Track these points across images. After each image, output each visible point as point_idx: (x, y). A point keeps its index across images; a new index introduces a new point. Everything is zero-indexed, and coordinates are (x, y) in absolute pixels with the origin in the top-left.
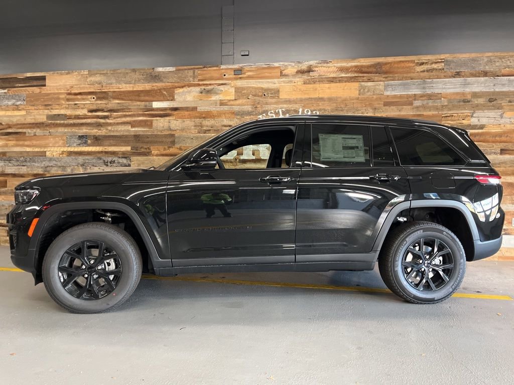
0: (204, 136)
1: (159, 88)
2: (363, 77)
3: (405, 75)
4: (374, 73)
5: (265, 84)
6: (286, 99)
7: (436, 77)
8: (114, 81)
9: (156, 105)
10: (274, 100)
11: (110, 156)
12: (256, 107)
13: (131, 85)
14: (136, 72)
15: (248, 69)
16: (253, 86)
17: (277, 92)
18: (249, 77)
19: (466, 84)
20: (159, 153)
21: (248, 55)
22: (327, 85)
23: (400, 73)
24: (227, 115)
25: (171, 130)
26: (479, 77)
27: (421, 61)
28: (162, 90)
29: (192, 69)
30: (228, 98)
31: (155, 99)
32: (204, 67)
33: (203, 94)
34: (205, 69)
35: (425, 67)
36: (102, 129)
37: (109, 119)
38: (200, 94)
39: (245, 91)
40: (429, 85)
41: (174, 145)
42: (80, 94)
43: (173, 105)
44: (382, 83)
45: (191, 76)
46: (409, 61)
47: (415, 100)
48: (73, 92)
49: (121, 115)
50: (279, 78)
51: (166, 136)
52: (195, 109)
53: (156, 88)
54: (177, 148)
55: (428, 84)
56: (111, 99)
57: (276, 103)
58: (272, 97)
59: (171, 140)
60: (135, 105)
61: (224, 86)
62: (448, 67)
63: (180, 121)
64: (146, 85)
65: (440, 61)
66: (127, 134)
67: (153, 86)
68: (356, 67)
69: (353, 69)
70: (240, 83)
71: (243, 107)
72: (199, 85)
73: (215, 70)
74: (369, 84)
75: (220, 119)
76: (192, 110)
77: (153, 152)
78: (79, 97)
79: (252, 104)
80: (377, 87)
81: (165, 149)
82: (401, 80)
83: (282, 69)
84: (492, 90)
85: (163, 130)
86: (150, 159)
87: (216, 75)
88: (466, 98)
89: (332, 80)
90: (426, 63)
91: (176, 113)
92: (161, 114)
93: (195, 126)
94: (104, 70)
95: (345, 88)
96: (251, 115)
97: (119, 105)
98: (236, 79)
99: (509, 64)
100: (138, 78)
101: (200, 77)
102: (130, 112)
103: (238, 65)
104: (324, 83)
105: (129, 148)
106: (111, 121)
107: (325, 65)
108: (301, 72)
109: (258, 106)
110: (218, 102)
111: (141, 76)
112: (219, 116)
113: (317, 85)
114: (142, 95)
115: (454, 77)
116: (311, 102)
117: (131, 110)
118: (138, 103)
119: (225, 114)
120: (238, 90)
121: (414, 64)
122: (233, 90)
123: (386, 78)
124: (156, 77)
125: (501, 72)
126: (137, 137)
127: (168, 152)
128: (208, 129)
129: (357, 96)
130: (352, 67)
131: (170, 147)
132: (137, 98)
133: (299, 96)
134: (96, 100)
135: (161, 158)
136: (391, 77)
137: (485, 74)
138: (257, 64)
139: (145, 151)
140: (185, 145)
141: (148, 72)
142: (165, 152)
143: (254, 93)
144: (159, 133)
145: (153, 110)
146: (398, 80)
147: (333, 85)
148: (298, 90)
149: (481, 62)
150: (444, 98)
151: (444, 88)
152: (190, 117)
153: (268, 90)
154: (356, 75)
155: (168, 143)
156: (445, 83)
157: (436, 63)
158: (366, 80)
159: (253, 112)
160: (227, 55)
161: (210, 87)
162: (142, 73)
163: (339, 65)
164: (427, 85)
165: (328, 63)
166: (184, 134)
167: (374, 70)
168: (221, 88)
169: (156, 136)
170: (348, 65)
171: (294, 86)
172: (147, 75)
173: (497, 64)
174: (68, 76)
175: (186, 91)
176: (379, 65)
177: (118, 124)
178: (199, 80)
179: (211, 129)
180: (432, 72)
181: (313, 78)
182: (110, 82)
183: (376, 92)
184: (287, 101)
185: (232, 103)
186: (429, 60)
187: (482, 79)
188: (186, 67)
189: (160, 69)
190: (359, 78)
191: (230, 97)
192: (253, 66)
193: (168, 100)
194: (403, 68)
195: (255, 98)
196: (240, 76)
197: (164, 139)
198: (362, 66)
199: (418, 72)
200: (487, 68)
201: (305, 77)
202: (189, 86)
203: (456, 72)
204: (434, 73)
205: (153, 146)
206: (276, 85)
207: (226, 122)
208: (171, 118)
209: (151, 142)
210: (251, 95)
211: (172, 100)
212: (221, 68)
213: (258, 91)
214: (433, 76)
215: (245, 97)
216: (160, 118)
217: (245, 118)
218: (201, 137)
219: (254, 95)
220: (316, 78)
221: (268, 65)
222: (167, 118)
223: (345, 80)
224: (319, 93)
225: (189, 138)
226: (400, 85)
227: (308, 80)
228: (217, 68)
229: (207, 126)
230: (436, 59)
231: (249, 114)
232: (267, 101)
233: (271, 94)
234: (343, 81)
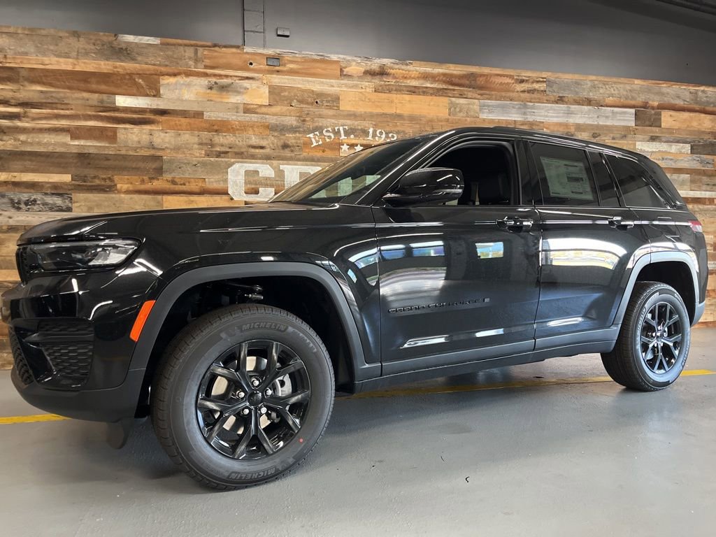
0: (217, 161)
1: (129, 72)
2: (454, 90)
3: (503, 94)
4: (467, 87)
5: (316, 85)
6: (350, 111)
7: (538, 100)
8: (32, 50)
9: (122, 101)
10: (331, 112)
11: (26, 190)
12: (304, 121)
13: (70, 60)
14: (79, 37)
15: (289, 58)
16: (299, 86)
17: (336, 99)
18: (292, 72)
19: (569, 113)
20: (131, 189)
21: (288, 36)
22: (407, 97)
23: (498, 90)
24: (256, 129)
25: (154, 148)
26: (583, 105)
27: (520, 78)
28: (134, 76)
29: (192, 46)
30: (259, 101)
31: (120, 91)
32: (215, 46)
33: (214, 91)
34: (217, 49)
35: (525, 86)
36: (5, 138)
37: (20, 120)
38: (209, 91)
39: (286, 94)
40: (529, 110)
41: (161, 174)
43: (158, 105)
44: (477, 101)
45: (190, 58)
46: (507, 76)
49: (49, 114)
50: (338, 79)
51: (145, 159)
52: (199, 115)
53: (120, 70)
54: (167, 180)
56: (26, 83)
57: (334, 117)
58: (330, 108)
59: (155, 165)
60: (77, 99)
61: (251, 81)
62: (551, 89)
63: (172, 133)
64: (102, 63)
65: (541, 80)
66: (62, 150)
67: (116, 67)
68: (444, 75)
69: (441, 78)
70: (277, 80)
71: (283, 118)
72: (206, 75)
73: (233, 53)
74: (462, 101)
75: (245, 135)
76: (194, 117)
77: (119, 186)
79: (298, 114)
80: (471, 106)
81: (143, 181)
82: (498, 100)
83: (344, 65)
84: (596, 123)
85: (138, 148)
86: (113, 198)
87: (236, 61)
88: (569, 130)
89: (413, 91)
90: (527, 81)
91: (164, 118)
92: (134, 118)
93: (201, 144)
94: (9, 27)
95: (432, 103)
96: (295, 132)
97: (43, 96)
98: (271, 72)
99: (613, 92)
100: (86, 50)
101: (207, 62)
102: (68, 109)
103: (273, 50)
104: (403, 94)
105: (67, 178)
106: (27, 125)
107: (404, 67)
108: (370, 73)
109: (307, 119)
110: (241, 109)
111: (93, 47)
112: (242, 130)
113: (394, 96)
114: (93, 80)
115: (557, 103)
116: (385, 119)
117: (69, 107)
118: (86, 95)
119: (252, 127)
120: (275, 92)
121: (513, 81)
122: (266, 90)
123: (481, 95)
124: (124, 52)
125: (604, 101)
126: (83, 157)
127: (148, 186)
128: (223, 149)
129: (447, 116)
130: (439, 75)
131: (153, 178)
132: (82, 85)
133: (369, 110)
135: (136, 197)
136: (487, 94)
137: (589, 102)
138: (303, 52)
139: (103, 183)
140: (182, 176)
141: (106, 39)
142: (143, 187)
143: (300, 98)
144: (131, 153)
145: (117, 109)
147: (414, 97)
148: (367, 100)
149: (585, 87)
150: (546, 128)
151: (547, 116)
152: (191, 129)
153: (320, 95)
154: (445, 86)
155: (148, 171)
156: (549, 110)
157: (538, 82)
158: (458, 95)
159: (300, 127)
160: (251, 31)
161: (225, 81)
162: (93, 41)
163: (422, 69)
165: (407, 65)
166: (180, 156)
167: (467, 82)
168: (246, 84)
169: (125, 157)
170: (433, 72)
171: (361, 92)
172: (103, 45)
173: (601, 91)
175: (182, 82)
176: (472, 76)
177: (41, 130)
178: (206, 67)
179: (230, 150)
180: (533, 93)
181: (389, 85)
182: (23, 50)
183: (470, 113)
184: (350, 115)
185: (264, 110)
186: (528, 77)
187: (586, 108)
188: (179, 41)
189: (130, 38)
190: (449, 91)
191: (261, 100)
192: (297, 55)
193: (147, 95)
194: (501, 84)
195: (302, 106)
196: (277, 68)
197: (141, 165)
198: (452, 75)
199: (518, 92)
200: (591, 95)
201: (377, 81)
202: (188, 74)
203: (559, 97)
204: (536, 95)
205: (120, 174)
206: (334, 89)
207: (254, 140)
208: (153, 127)
209: (114, 168)
210: (295, 101)
211: (154, 96)
212: (245, 51)
213: (306, 95)
214: (535, 99)
215: (286, 102)
216: (132, 126)
217: (287, 135)
218: (212, 164)
219: (301, 102)
220: (393, 85)
221: (322, 56)
222: (147, 127)
223: (431, 91)
224: (396, 108)
225: (188, 164)
226: (498, 106)
227: (381, 86)
228: (239, 51)
229: (222, 145)
230: (537, 78)
231: (293, 130)
232: (321, 113)
233: (328, 101)
234: (428, 93)
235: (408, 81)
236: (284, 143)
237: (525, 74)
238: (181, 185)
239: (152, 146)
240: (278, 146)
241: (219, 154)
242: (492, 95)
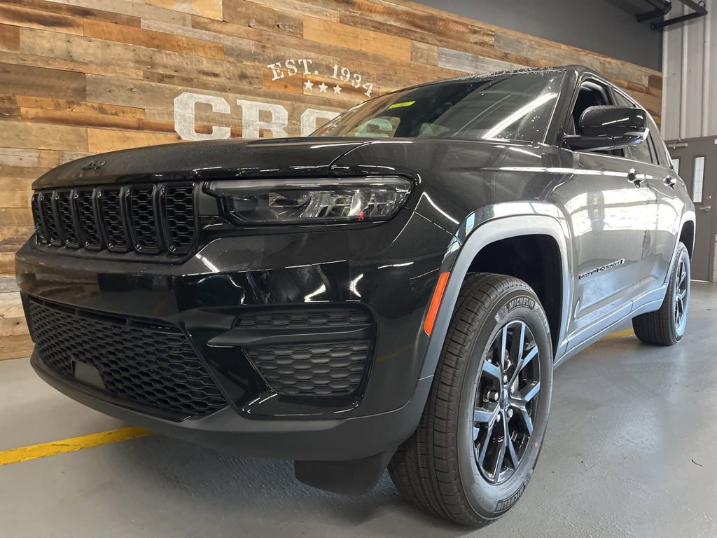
0: (159, 87)
2: (416, 32)
3: (459, 43)
4: (427, 31)
5: (277, 4)
6: (314, 42)
7: (487, 55)
10: (293, 41)
12: (264, 47)
16: (259, 2)
17: (299, 25)
20: (41, 115)
22: (372, 34)
23: (455, 39)
24: (208, 50)
25: (72, 61)
27: (473, 28)
30: (211, 14)
35: (477, 38)
39: (243, 10)
40: (480, 64)
41: (84, 98)
44: (436, 47)
46: (461, 23)
51: (60, 74)
52: (134, 22)
54: (93, 107)
55: (480, 62)
57: (297, 46)
58: (293, 34)
59: (75, 85)
62: (498, 44)
63: (97, 42)
65: (491, 33)
68: (408, 13)
69: (404, 16)
71: (240, 41)
74: (423, 46)
75: (194, 56)
76: (128, 24)
77: (23, 110)
79: (257, 38)
80: (431, 53)
81: (58, 106)
82: (454, 49)
85: (50, 58)
86: (16, 126)
89: (378, 27)
90: (479, 32)
91: (86, 21)
95: (395, 44)
96: (254, 60)
99: (546, 55)
104: (368, 29)
109: (267, 45)
110: (189, 19)
112: (191, 49)
113: (359, 30)
115: (503, 60)
116: (350, 57)
119: (203, 47)
120: (230, 5)
121: (467, 31)
123: (440, 41)
125: (539, 63)
127: (66, 113)
128: (167, 72)
129: (409, 61)
130: (403, 12)
131: (73, 103)
133: (334, 43)
135: (48, 127)
136: (446, 42)
137: (526, 62)
140: (113, 103)
142: (58, 114)
143: (259, 18)
144: (40, 64)
146: (452, 48)
147: (380, 35)
148: (332, 31)
149: (524, 46)
152: (124, 39)
153: (282, 17)
154: (407, 27)
155: (66, 92)
156: (496, 66)
157: (488, 35)
158: (419, 39)
159: (259, 55)
166: (110, 75)
167: (428, 25)
169: (31, 70)
170: (397, 8)
171: (326, 21)
173: (537, 52)
176: (432, 19)
179: (175, 74)
180: (484, 46)
181: (354, 16)
183: (430, 61)
184: (315, 47)
185: (217, 26)
186: (481, 28)
190: (411, 33)
191: (213, 13)
194: (457, 32)
195: (262, 28)
197: (53, 82)
198: (414, 15)
199: (471, 43)
200: (529, 56)
201: (342, 10)
203: (505, 53)
204: (485, 49)
205: (24, 94)
206: (298, 12)
207: (206, 65)
208: (72, 31)
209: (17, 84)
210: (254, 20)
213: (266, 15)
214: (485, 52)
215: (243, 20)
216: (42, 27)
217: (245, 63)
218: (152, 90)
219: (260, 22)
220: (358, 17)
222: (63, 31)
223: (395, 31)
224: (361, 44)
225: (122, 87)
226: (453, 56)
227: (346, 16)
229: (166, 67)
230: (488, 30)
231: (252, 57)
232: (283, 39)
233: (290, 27)
234: (391, 32)
235: (373, 15)
236: (242, 72)
237: (479, 25)
238: (112, 114)
239: (69, 58)
240: (234, 75)
241: (162, 78)
242: (450, 43)
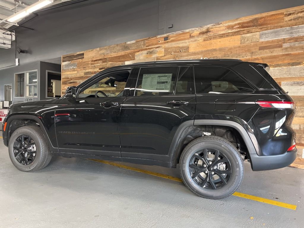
2: (244, 30)
3: (276, 25)
4: (252, 27)
5: (181, 44)
6: (193, 52)
7: (302, 23)
8: (109, 52)
9: (126, 63)
10: (185, 54)
13: (116, 53)
14: (118, 46)
15: (171, 36)
16: (174, 46)
17: (188, 48)
18: (172, 41)
21: (172, 27)
22: (219, 40)
23: (272, 24)
27: (288, 13)
28: (129, 54)
29: (143, 40)
30: (161, 55)
31: (126, 60)
32: (149, 38)
33: (148, 54)
34: (150, 39)
35: (292, 17)
38: (147, 55)
39: (170, 50)
40: (295, 30)
42: (96, 60)
43: (134, 62)
44: (258, 33)
45: (142, 45)
46: (279, 14)
47: (284, 43)
48: (94, 60)
50: (189, 39)
53: (126, 53)
55: (294, 29)
56: (108, 62)
57: (187, 56)
58: (185, 52)
61: (159, 48)
64: (122, 52)
68: (239, 24)
70: (167, 45)
72: (146, 49)
73: (154, 39)
74: (248, 35)
78: (96, 62)
79: (173, 57)
80: (254, 36)
82: (273, 29)
83: (191, 33)
87: (155, 42)
89: (222, 36)
90: (293, 13)
94: (105, 47)
95: (231, 40)
98: (165, 43)
101: (147, 45)
103: (166, 34)
104: (217, 39)
107: (218, 26)
108: (203, 33)
109: (177, 58)
111: (120, 48)
113: (212, 41)
114: (121, 58)
116: (208, 53)
118: (119, 63)
120: (166, 50)
121: (283, 16)
122: (163, 50)
123: (261, 29)
124: (127, 48)
129: (240, 45)
130: (236, 25)
132: (119, 60)
133: (200, 50)
134: (102, 63)
136: (265, 28)
138: (177, 32)
141: (123, 45)
146: (270, 29)
147: (222, 39)
148: (200, 46)
153: (182, 48)
154: (239, 30)
157: (301, 12)
158: (246, 33)
160: (161, 29)
161: (151, 50)
162: (121, 46)
163: (227, 24)
164: (293, 31)
165: (219, 24)
167: (252, 24)
168: (157, 49)
170: (233, 24)
171: (198, 43)
172: (123, 47)
174: (92, 52)
175: (140, 53)
176: (256, 20)
178: (147, 46)
180: (298, 20)
181: (210, 36)
183: (253, 41)
184: (193, 54)
185: (163, 58)
186: (295, 10)
188: (140, 40)
189: (129, 43)
190: (241, 32)
192: (174, 34)
193: (132, 60)
194: (274, 19)
195: (175, 53)
196: (167, 41)
198: (243, 23)
199: (286, 21)
201: (205, 36)
202: (142, 50)
204: (300, 20)
206: (187, 44)
210: (173, 52)
211: (134, 60)
212: (157, 37)
213: (177, 49)
214: (299, 22)
215: (169, 53)
220: (212, 36)
221: (183, 31)
223: (231, 34)
224: (213, 46)
226: (272, 33)
227: (206, 38)
228: (156, 38)
232: (182, 55)
233: (184, 50)
234: (229, 35)
235: (219, 32)
237: (292, 10)
242: (269, 27)
